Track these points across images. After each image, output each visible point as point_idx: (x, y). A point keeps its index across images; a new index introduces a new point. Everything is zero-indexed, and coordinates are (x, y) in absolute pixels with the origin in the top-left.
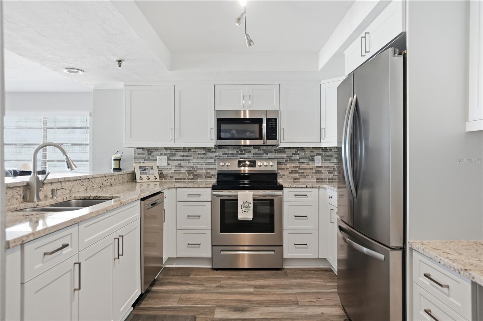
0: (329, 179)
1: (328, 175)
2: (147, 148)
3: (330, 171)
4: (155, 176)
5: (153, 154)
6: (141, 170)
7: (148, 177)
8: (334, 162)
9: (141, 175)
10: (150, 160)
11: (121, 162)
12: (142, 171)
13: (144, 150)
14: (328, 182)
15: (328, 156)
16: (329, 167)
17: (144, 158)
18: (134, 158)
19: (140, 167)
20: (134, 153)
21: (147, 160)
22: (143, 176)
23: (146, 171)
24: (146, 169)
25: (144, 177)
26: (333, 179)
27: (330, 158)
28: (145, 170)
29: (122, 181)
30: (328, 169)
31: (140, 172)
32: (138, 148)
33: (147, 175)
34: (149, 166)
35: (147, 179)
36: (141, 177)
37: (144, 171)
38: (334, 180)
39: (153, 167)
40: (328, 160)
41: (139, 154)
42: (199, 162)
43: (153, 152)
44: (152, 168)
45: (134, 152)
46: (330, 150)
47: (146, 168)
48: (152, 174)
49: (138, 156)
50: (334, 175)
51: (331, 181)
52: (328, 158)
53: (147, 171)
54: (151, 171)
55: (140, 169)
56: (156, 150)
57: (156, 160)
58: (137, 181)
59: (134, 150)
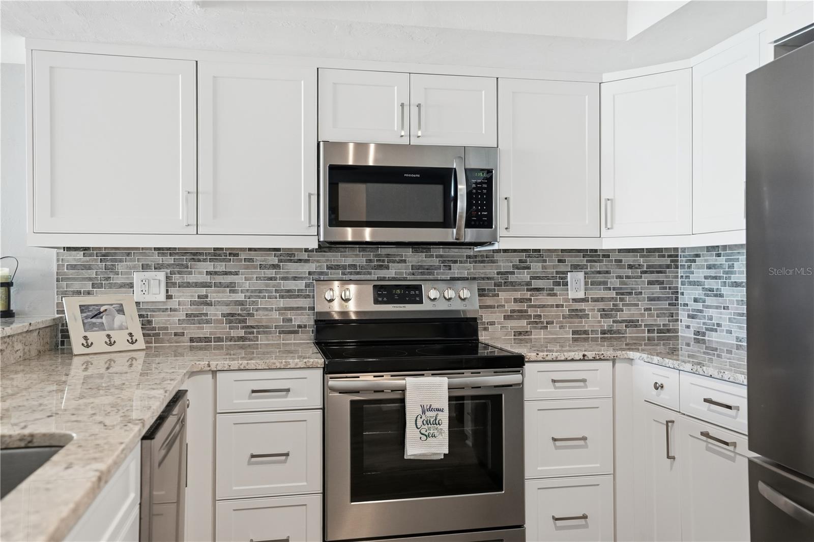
0: (603, 332)
1: (600, 322)
2: (100, 248)
3: (604, 310)
4: (131, 335)
5: (120, 267)
6: (85, 315)
7: (109, 336)
8: (614, 288)
9: (85, 331)
10: (111, 286)
11: (12, 290)
12: (89, 320)
13: (91, 255)
14: (601, 338)
15: (599, 272)
16: (602, 299)
17: (90, 279)
18: (58, 280)
19: (83, 309)
20: (58, 265)
21: (100, 286)
22: (93, 336)
23: (101, 318)
24: (100, 313)
25: (98, 338)
26: (611, 330)
27: (605, 277)
28: (98, 315)
29: (25, 353)
30: (601, 305)
31: (84, 324)
32: (69, 249)
33: (104, 330)
34: (112, 305)
35: (106, 343)
36: (86, 338)
37: (94, 320)
38: (615, 333)
39: (121, 305)
40: (600, 283)
41: (73, 267)
42: (260, 291)
43: (121, 261)
44: (121, 310)
45: (58, 260)
46: (604, 256)
47: (102, 309)
48: (121, 328)
49: (72, 273)
50: (614, 322)
51: (606, 335)
52: (600, 278)
53: (104, 320)
54: (119, 319)
55: (82, 311)
56: (128, 254)
57: (131, 286)
58: (75, 352)
59: (58, 253)
